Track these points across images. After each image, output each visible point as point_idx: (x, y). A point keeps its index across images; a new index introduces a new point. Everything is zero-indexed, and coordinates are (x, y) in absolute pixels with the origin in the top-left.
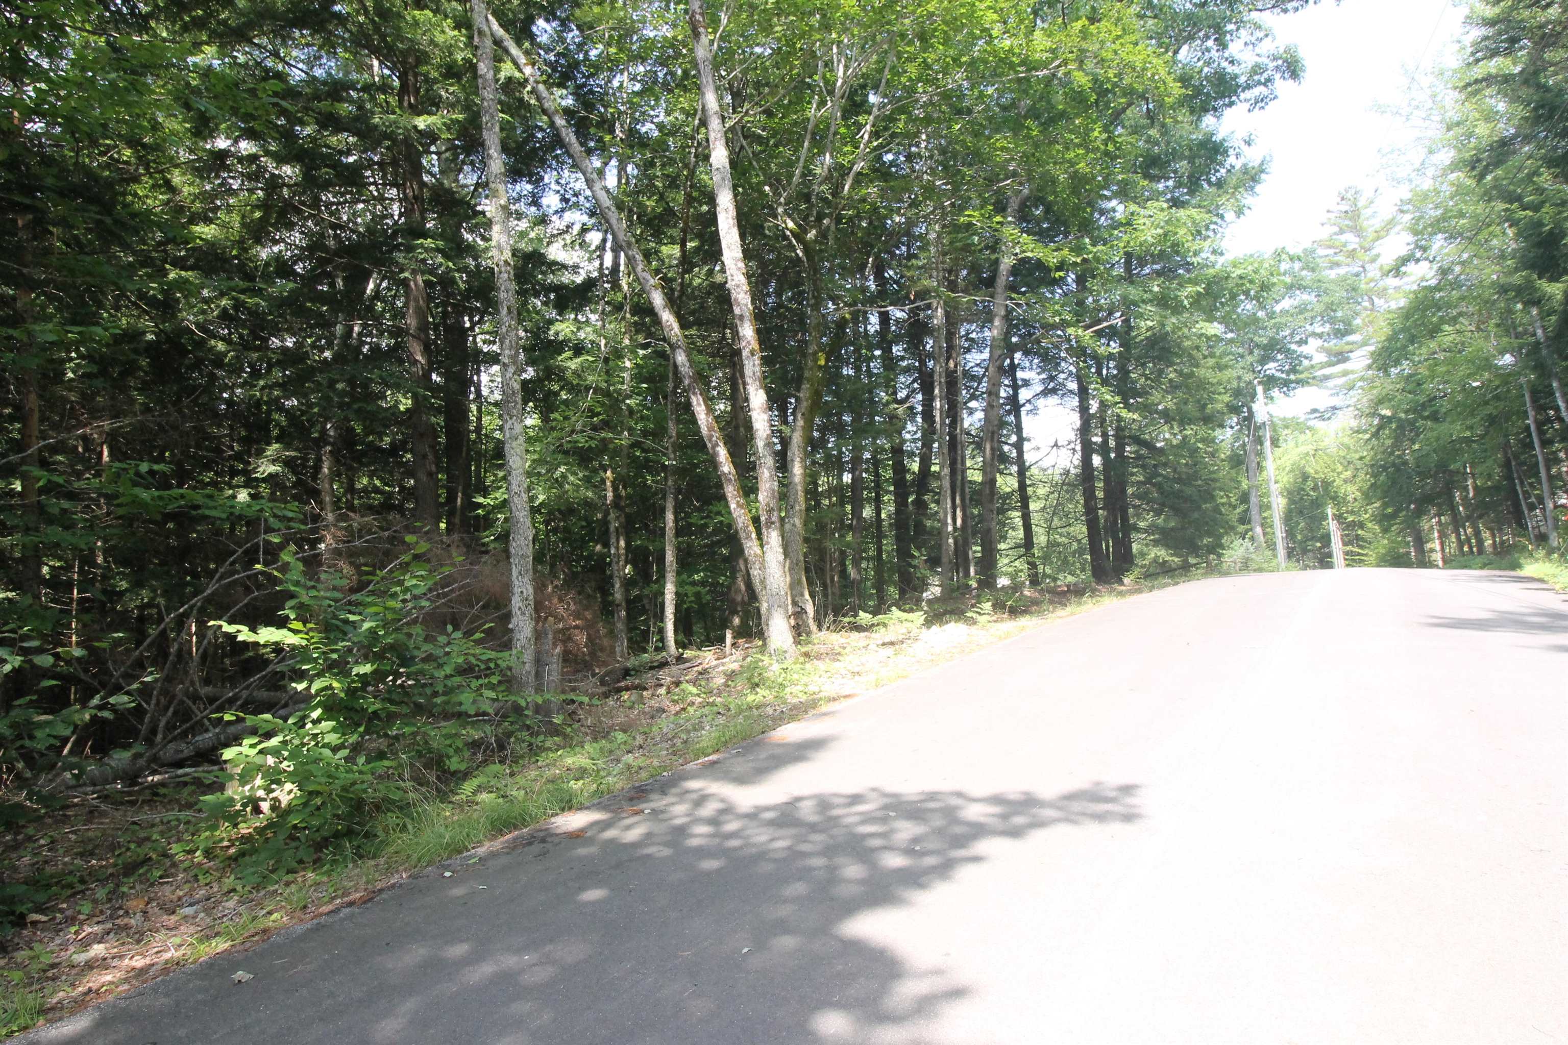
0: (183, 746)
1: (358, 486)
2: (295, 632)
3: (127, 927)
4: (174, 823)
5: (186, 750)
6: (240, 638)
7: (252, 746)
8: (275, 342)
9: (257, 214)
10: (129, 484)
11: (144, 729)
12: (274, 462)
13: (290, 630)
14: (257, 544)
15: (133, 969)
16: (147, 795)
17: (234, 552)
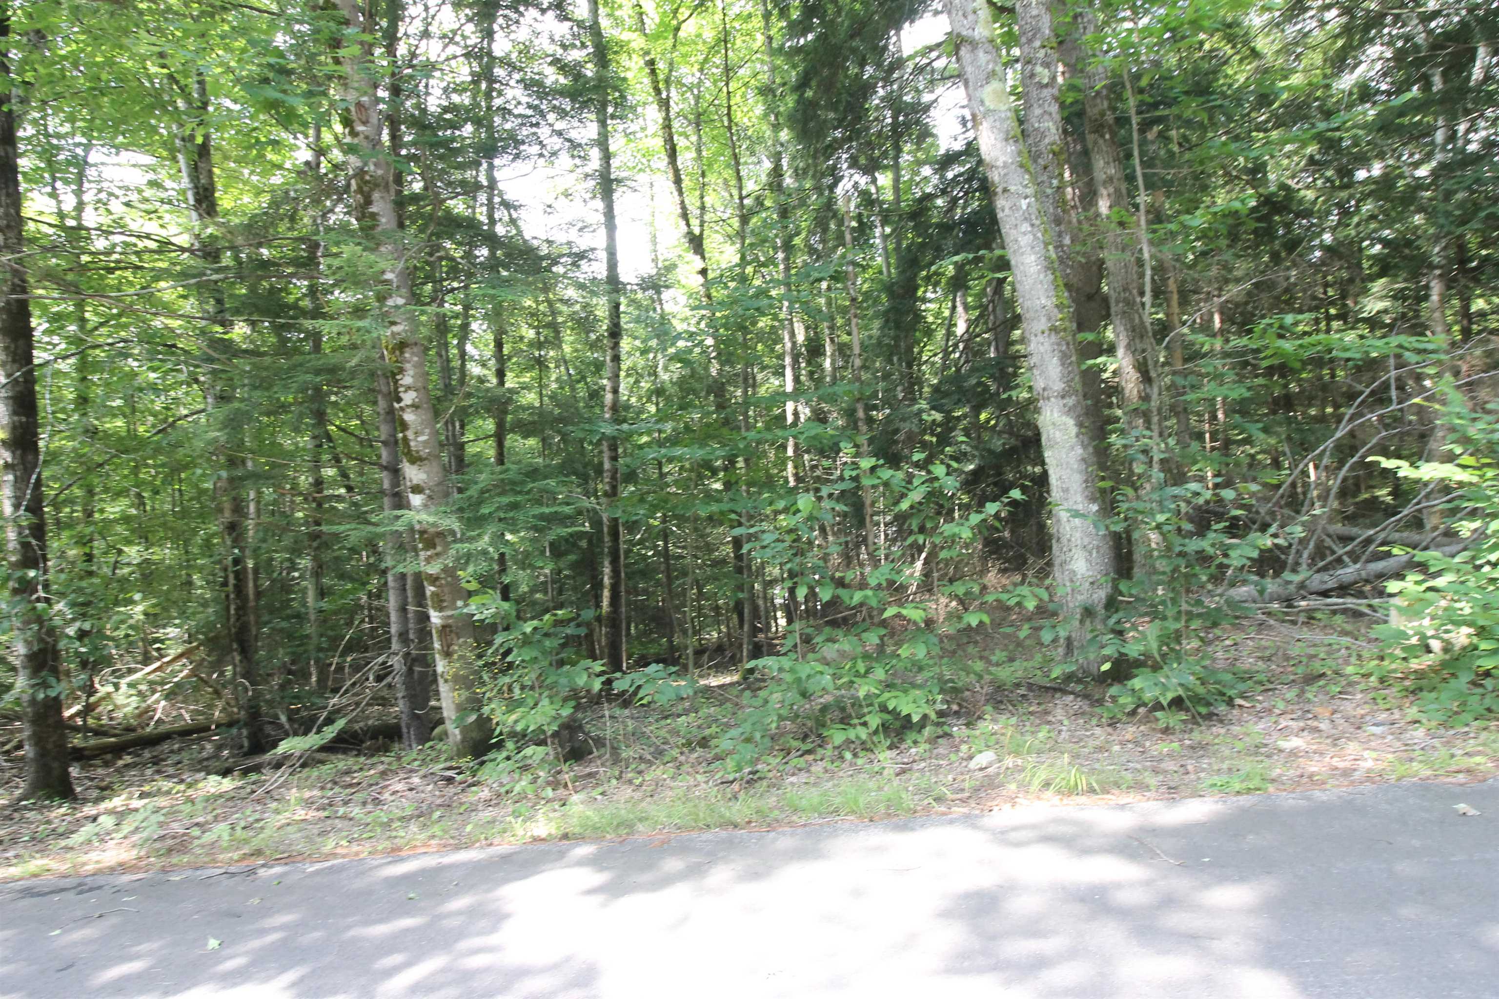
0: (1326, 578)
1: (1474, 308)
2: (1464, 467)
3: (1316, 730)
4: (1335, 647)
5: (1329, 581)
6: (1401, 474)
7: (1417, 583)
8: (1361, 175)
9: (1340, 43)
10: (1274, 337)
11: (1291, 559)
12: (1381, 298)
13: (1459, 465)
14: (1389, 378)
15: (1337, 768)
16: (1302, 618)
17: (1362, 393)
